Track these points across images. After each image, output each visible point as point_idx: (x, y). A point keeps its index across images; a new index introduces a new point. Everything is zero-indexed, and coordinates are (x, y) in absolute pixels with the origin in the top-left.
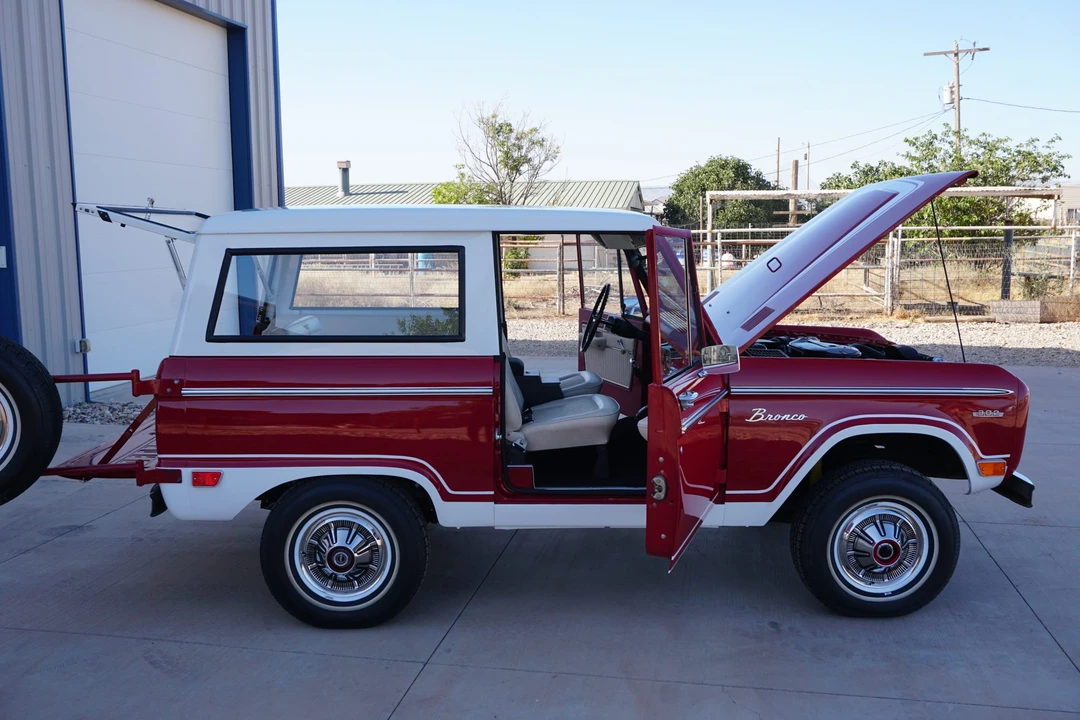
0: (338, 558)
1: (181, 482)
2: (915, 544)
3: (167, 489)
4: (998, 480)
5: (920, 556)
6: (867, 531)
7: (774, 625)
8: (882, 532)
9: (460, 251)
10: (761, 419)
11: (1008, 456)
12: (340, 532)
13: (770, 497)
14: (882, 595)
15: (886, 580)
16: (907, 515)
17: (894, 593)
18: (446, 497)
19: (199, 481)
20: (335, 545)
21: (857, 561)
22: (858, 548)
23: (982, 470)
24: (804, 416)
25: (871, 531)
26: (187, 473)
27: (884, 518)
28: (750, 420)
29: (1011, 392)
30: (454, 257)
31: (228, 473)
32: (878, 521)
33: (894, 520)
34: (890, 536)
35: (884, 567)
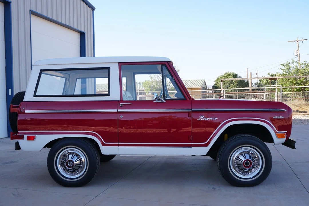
0: (69, 164)
1: (24, 139)
2: (257, 160)
3: (20, 142)
4: (284, 140)
5: (259, 164)
6: (240, 158)
7: (214, 188)
8: (245, 157)
9: (108, 69)
10: (203, 119)
11: (286, 132)
12: (69, 156)
13: (206, 145)
14: (249, 178)
15: (250, 173)
16: (253, 151)
17: (253, 177)
18: (103, 144)
19: (29, 138)
20: (68, 160)
21: (239, 168)
22: (238, 164)
23: (277, 136)
24: (217, 118)
25: (242, 158)
26: (26, 136)
27: (245, 153)
28: (199, 120)
29: (286, 110)
30: (107, 70)
31: (38, 136)
32: (243, 154)
33: (248, 153)
34: (248, 158)
35: (248, 168)
